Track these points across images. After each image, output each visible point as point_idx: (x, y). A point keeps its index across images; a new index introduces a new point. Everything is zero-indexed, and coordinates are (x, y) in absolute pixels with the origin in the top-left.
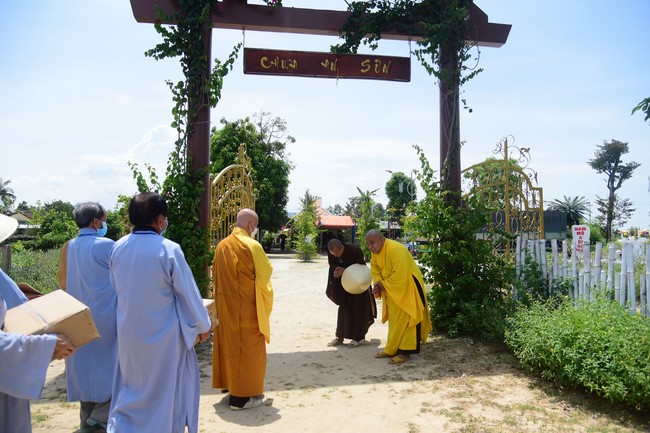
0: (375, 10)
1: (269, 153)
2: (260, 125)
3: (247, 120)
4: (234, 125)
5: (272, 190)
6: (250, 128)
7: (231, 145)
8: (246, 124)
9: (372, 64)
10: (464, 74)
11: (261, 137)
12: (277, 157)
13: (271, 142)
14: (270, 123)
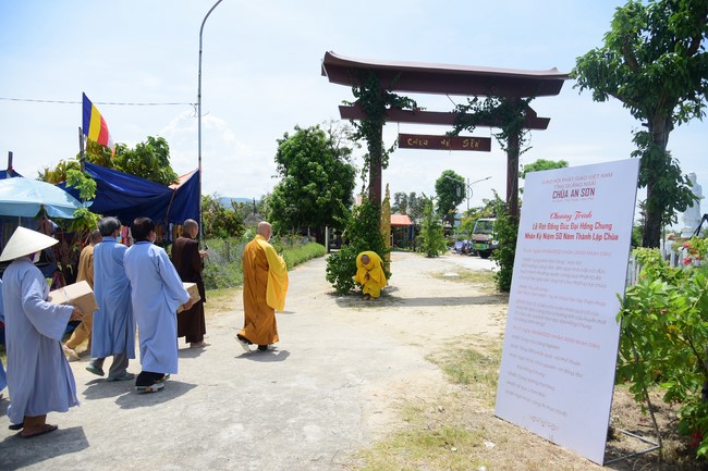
0: (473, 112)
1: (337, 157)
2: (329, 132)
3: (318, 128)
4: (306, 132)
5: (342, 192)
6: (321, 134)
7: (305, 151)
8: (317, 131)
9: (470, 142)
10: (522, 148)
11: (330, 143)
12: (345, 162)
13: (340, 147)
14: (339, 130)
